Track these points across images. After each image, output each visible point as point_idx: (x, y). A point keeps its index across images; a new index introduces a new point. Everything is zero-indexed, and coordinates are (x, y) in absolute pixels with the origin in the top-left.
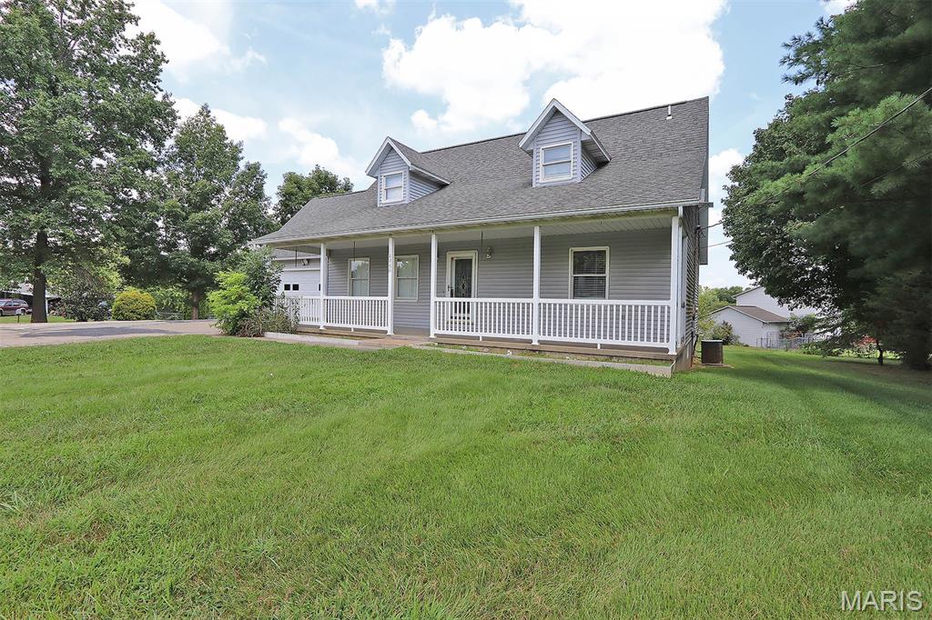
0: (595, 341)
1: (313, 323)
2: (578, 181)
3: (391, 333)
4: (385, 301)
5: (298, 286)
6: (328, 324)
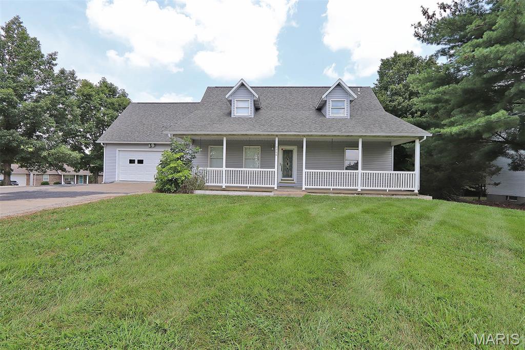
0: (386, 188)
1: (217, 184)
2: (349, 118)
3: (276, 188)
4: (272, 172)
5: (143, 160)
6: (229, 185)
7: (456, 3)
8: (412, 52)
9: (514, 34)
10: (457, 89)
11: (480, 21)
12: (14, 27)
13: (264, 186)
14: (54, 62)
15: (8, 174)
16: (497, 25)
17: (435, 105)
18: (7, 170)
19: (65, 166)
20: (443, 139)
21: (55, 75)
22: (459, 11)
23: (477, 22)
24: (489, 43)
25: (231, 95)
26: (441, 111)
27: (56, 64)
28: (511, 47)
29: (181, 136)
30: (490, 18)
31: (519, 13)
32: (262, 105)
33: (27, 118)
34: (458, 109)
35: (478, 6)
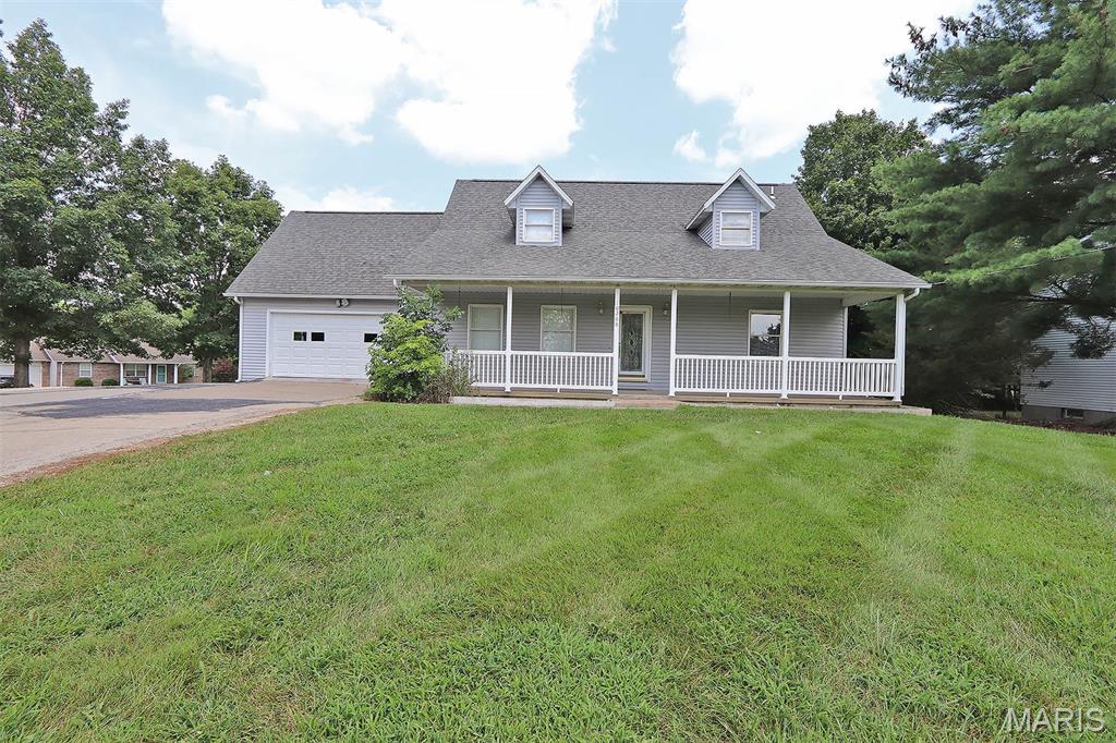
0: (838, 393)
1: (493, 384)
2: (758, 249)
3: (615, 393)
4: (607, 359)
5: (323, 334)
6: (518, 385)
7: (978, 18)
8: (872, 113)
9: (1093, 87)
10: (976, 192)
11: (1026, 56)
12: (34, 43)
13: (576, 387)
14: (121, 122)
15: (23, 362)
16: (1063, 67)
17: (930, 225)
18: (22, 353)
19: (144, 345)
20: (946, 294)
21: (124, 149)
22: (984, 35)
23: (1019, 60)
24: (1048, 103)
25: (515, 199)
26: (942, 237)
27: (126, 127)
28: (1091, 112)
29: (420, 285)
30: (1047, 52)
31: (1107, 44)
32: (577, 219)
33: (69, 243)
34: (977, 234)
35: (1021, 26)
